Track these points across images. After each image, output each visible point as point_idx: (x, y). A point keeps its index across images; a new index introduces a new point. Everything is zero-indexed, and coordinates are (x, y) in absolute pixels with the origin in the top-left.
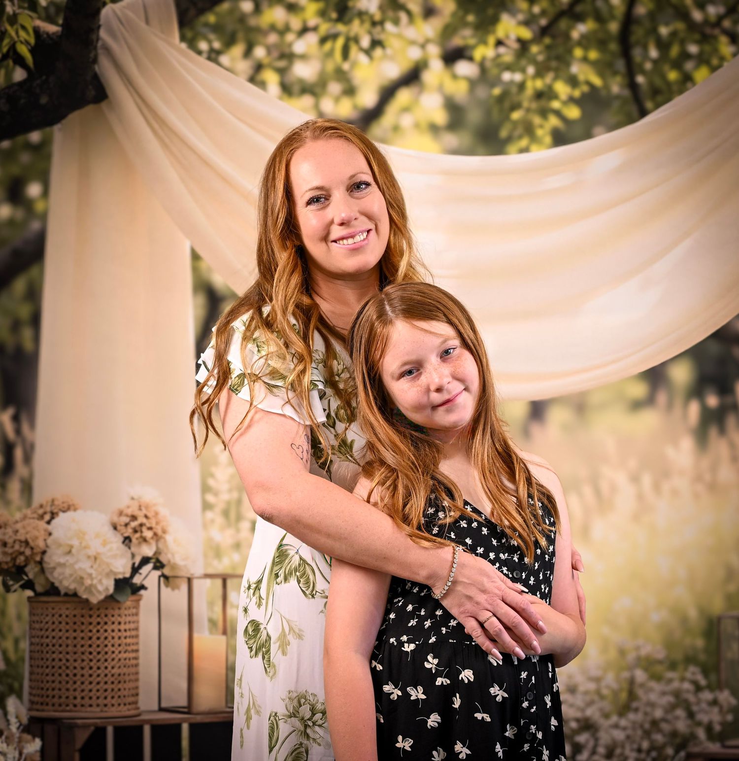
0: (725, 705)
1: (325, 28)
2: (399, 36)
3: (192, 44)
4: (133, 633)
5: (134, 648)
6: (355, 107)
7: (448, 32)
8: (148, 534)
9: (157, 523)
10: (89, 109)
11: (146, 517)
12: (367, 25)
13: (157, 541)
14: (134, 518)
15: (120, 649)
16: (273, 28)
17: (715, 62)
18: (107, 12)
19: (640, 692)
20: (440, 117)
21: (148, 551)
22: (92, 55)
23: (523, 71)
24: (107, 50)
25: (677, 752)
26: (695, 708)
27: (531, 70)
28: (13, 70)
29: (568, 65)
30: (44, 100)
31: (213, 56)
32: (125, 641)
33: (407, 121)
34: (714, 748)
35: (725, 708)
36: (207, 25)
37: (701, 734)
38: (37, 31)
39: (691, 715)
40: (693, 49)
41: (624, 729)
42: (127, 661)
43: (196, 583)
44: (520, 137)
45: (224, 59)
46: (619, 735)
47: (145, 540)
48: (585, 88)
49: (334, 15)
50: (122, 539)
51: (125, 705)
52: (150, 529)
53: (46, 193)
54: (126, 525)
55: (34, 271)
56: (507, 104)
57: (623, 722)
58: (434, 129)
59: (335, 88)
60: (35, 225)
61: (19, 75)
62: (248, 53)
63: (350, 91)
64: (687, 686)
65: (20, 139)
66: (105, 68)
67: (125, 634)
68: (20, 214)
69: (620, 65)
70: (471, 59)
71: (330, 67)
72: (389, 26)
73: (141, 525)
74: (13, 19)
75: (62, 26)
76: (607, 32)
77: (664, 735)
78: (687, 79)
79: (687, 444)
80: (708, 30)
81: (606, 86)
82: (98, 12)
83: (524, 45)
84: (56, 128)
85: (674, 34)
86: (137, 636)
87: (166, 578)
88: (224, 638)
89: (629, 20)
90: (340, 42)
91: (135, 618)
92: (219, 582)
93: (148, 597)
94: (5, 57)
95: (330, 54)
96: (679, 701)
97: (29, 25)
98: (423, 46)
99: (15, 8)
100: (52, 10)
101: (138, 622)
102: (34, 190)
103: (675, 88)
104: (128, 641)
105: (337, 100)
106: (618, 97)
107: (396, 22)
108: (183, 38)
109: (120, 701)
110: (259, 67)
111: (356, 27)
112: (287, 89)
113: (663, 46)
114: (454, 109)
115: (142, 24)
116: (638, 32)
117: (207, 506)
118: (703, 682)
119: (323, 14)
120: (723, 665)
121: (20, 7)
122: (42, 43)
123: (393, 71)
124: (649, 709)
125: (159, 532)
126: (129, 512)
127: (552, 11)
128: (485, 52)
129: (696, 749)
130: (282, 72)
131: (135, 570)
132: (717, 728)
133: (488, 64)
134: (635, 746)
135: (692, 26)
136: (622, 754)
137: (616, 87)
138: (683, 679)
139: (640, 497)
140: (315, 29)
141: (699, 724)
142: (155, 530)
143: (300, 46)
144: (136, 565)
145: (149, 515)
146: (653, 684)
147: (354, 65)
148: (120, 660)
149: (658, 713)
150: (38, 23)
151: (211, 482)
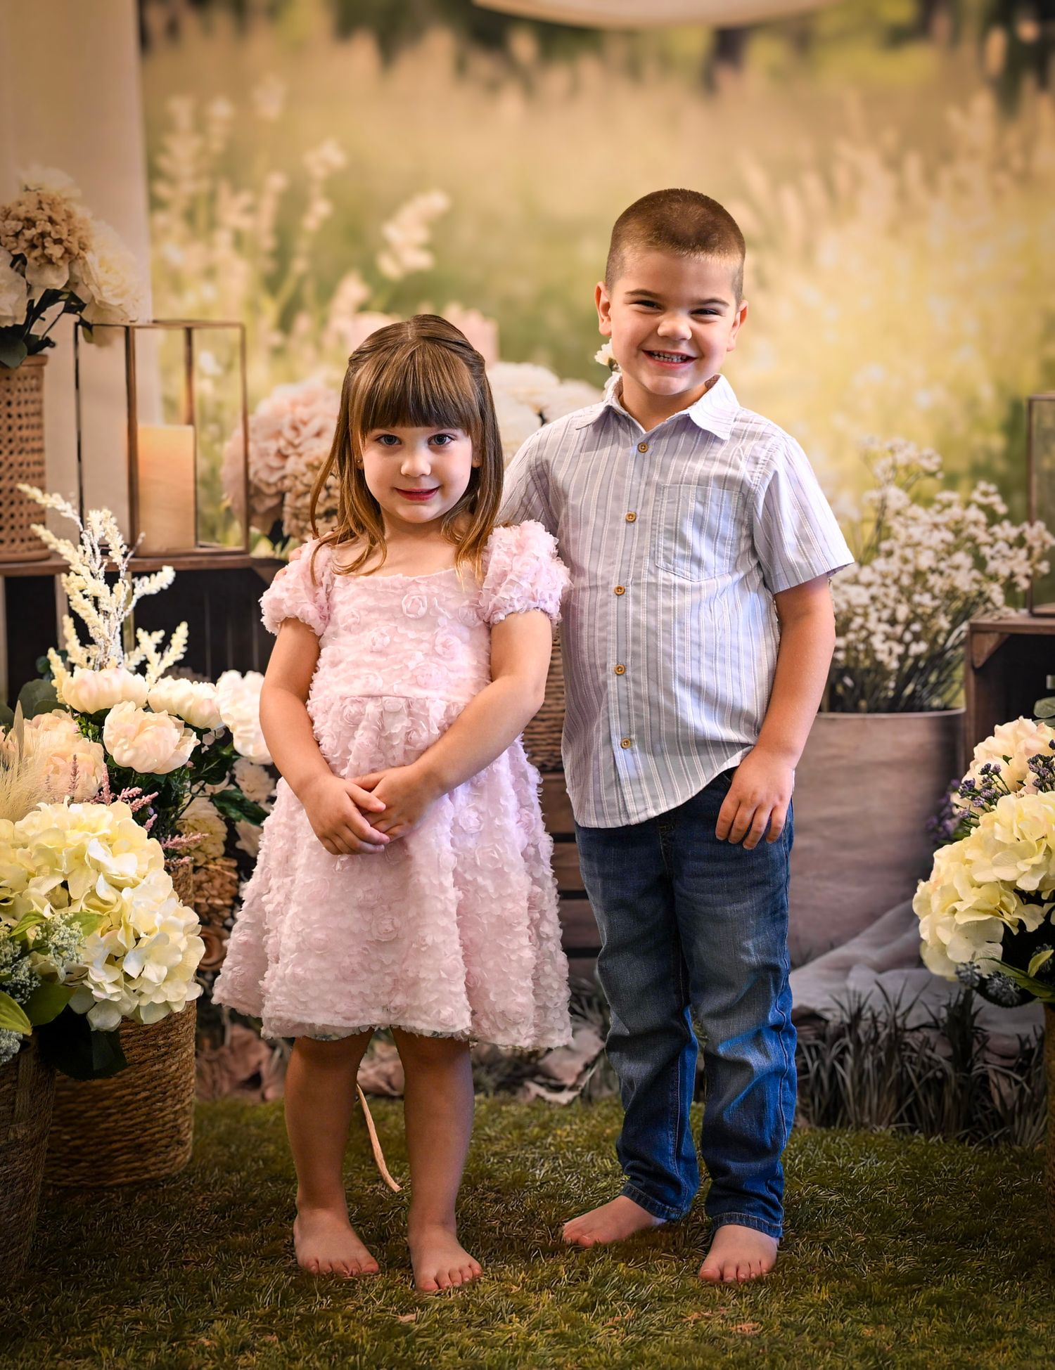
0: (1037, 544)
4: (34, 420)
5: (36, 445)
8: (56, 251)
9: (70, 233)
11: (51, 220)
13: (71, 263)
14: (30, 222)
15: (11, 446)
19: (895, 524)
21: (56, 280)
25: (955, 624)
26: (986, 551)
32: (19, 434)
34: (1017, 617)
35: (1037, 552)
37: (996, 593)
39: (980, 563)
41: (869, 585)
42: (24, 467)
43: (139, 335)
46: (860, 596)
47: (49, 261)
50: (11, 260)
51: (22, 540)
52: (58, 242)
54: (17, 235)
57: (866, 574)
64: (974, 514)
67: (19, 422)
73: (43, 235)
77: (934, 598)
79: (983, 104)
86: (40, 426)
87: (88, 326)
88: (190, 429)
91: (35, 395)
92: (180, 335)
93: (58, 360)
96: (961, 539)
101: (41, 401)
104: (25, 433)
109: (13, 534)
117: (156, 204)
118: (1001, 509)
120: (1035, 479)
124: (909, 553)
125: (75, 249)
126: (22, 212)
129: (987, 620)
131: (34, 313)
132: (1024, 584)
134: (886, 614)
136: (862, 627)
138: (968, 504)
139: (902, 194)
141: (993, 578)
142: (66, 244)
144: (35, 304)
145: (55, 217)
146: (917, 510)
148: (11, 465)
149: (925, 560)
151: (164, 162)
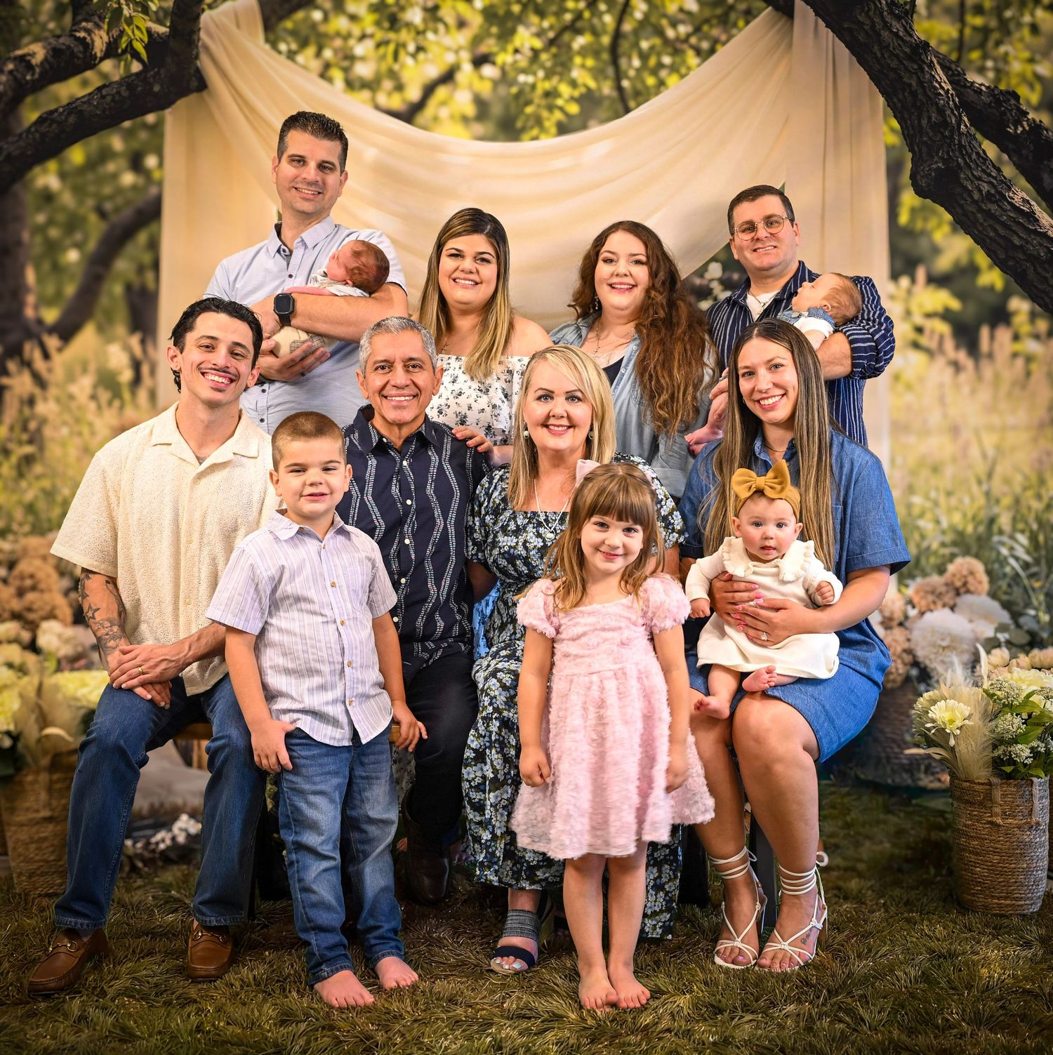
1: (380, 35)
2: (438, 44)
3: (274, 45)
6: (404, 101)
7: (476, 40)
10: (193, 97)
12: (413, 34)
16: (338, 34)
17: (683, 71)
18: (206, 17)
20: (470, 110)
22: (194, 52)
23: (535, 74)
24: (207, 48)
27: (541, 74)
28: (131, 62)
29: (569, 70)
30: (157, 88)
31: (291, 55)
33: (444, 113)
36: (286, 30)
38: (149, 31)
40: (667, 60)
44: (532, 128)
45: (300, 58)
48: (583, 90)
49: (386, 25)
53: (161, 164)
55: (153, 227)
56: (522, 101)
58: (465, 120)
59: (388, 84)
60: (153, 191)
61: (136, 67)
62: (318, 54)
63: (399, 87)
65: (139, 120)
66: (205, 63)
68: (141, 181)
69: (610, 71)
70: (494, 63)
71: (384, 67)
72: (430, 35)
74: (130, 21)
75: (169, 27)
76: (600, 44)
78: (661, 84)
80: (679, 46)
81: (599, 89)
82: (198, 17)
83: (536, 53)
84: (168, 113)
85: (652, 48)
89: (617, 35)
90: (391, 48)
94: (124, 52)
95: (383, 57)
97: (143, 25)
98: (457, 52)
99: (131, 11)
100: (161, 14)
102: (151, 161)
103: (653, 91)
105: (389, 94)
106: (608, 97)
107: (436, 31)
108: (267, 40)
110: (327, 66)
111: (404, 35)
112: (350, 84)
113: (644, 57)
114: (480, 103)
115: (233, 28)
116: (624, 45)
119: (378, 24)
121: (134, 11)
122: (153, 42)
123: (433, 72)
127: (558, 26)
128: (505, 58)
130: (346, 70)
133: (508, 68)
135: (666, 41)
137: (607, 89)
140: (372, 36)
143: (359, 50)
147: (403, 66)
150: (150, 24)
